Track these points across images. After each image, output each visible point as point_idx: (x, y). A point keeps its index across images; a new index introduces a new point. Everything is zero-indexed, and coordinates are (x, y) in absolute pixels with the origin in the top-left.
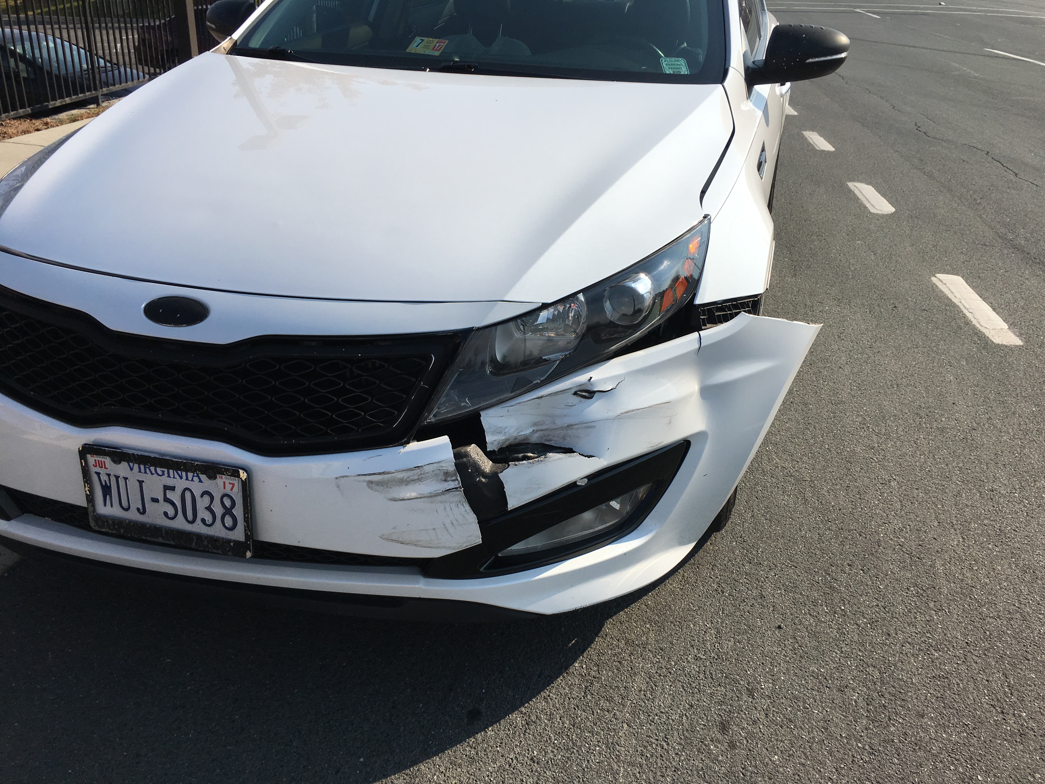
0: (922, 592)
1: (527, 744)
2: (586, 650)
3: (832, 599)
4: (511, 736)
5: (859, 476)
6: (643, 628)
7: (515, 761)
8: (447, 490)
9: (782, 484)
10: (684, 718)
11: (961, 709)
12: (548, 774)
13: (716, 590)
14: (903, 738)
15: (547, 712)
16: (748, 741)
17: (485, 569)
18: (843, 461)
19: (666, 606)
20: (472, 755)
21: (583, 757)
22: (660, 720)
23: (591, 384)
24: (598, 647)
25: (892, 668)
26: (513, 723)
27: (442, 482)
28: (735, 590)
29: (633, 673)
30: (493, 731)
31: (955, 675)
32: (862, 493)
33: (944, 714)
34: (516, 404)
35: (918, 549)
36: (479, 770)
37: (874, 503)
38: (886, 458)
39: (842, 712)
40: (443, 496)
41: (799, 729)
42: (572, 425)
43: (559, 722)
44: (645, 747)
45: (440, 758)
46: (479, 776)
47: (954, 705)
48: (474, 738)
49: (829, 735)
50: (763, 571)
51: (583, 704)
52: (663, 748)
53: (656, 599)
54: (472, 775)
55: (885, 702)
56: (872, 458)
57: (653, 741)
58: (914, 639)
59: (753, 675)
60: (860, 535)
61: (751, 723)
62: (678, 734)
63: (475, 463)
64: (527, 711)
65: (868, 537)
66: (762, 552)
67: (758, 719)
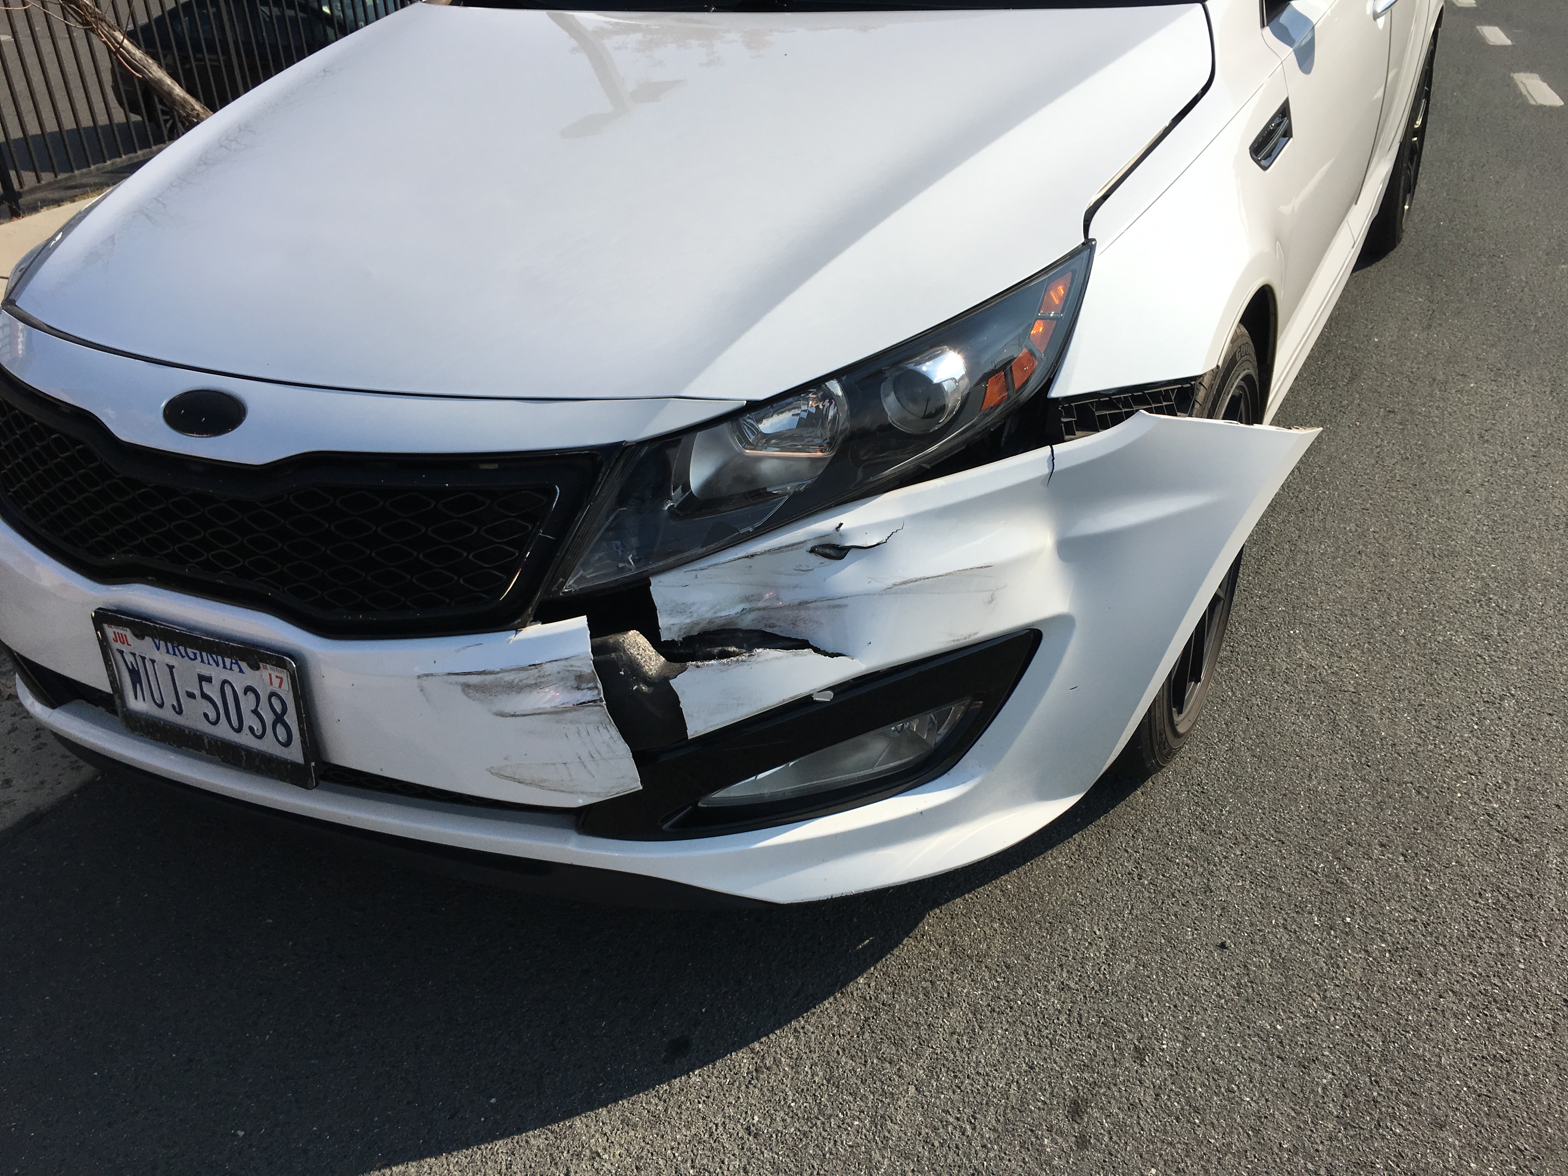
0: (1505, 902)
1: (748, 1102)
2: (882, 958)
3: (1332, 904)
4: (725, 1088)
5: (1447, 688)
6: (986, 929)
7: (721, 1129)
8: (581, 704)
9: (1302, 695)
10: (1014, 1086)
11: (1519, 1120)
12: (765, 1155)
13: (1129, 874)
14: (1393, 1162)
15: (792, 1054)
16: (1111, 1138)
17: (671, 827)
18: (1423, 659)
19: (1035, 894)
20: (658, 1112)
21: (829, 1134)
22: (972, 1085)
23: (841, 535)
24: (903, 955)
25: (1409, 1035)
26: (735, 1067)
27: (573, 691)
28: (1163, 876)
29: (949, 1003)
30: (700, 1076)
31: (1525, 1057)
32: (1443, 718)
33: (1483, 1126)
34: (709, 566)
35: (1521, 823)
36: (662, 1137)
37: (1461, 736)
38: (1508, 656)
39: (1295, 1105)
40: (574, 713)
41: (1208, 1127)
42: (806, 603)
43: (807, 1072)
44: (935, 1129)
45: (608, 1111)
46: (659, 1147)
47: (1507, 1111)
48: (668, 1085)
49: (1259, 1143)
50: (1221, 845)
51: (854, 1047)
52: (963, 1134)
53: (1022, 881)
54: (648, 1143)
55: (1379, 1094)
56: (1480, 656)
57: (951, 1120)
58: (1465, 985)
59: (1152, 1025)
60: (1419, 793)
61: (1126, 1107)
62: (996, 1112)
63: (631, 662)
64: (762, 1050)
65: (1432, 796)
66: (1230, 813)
67: (1140, 1101)
